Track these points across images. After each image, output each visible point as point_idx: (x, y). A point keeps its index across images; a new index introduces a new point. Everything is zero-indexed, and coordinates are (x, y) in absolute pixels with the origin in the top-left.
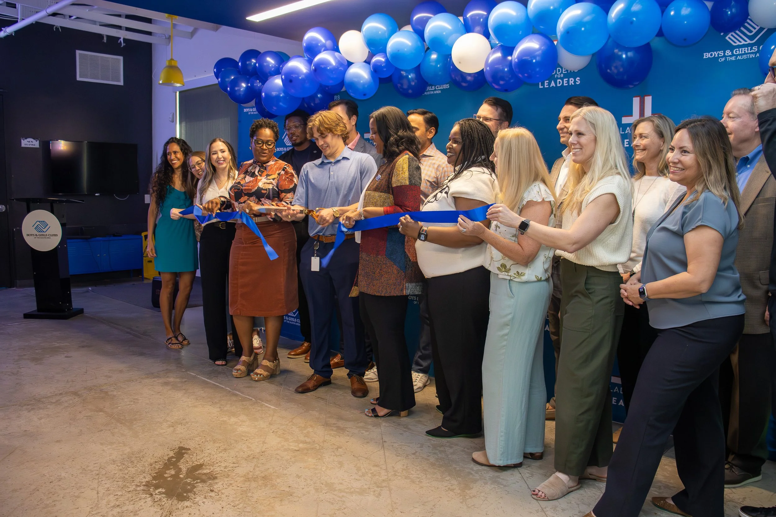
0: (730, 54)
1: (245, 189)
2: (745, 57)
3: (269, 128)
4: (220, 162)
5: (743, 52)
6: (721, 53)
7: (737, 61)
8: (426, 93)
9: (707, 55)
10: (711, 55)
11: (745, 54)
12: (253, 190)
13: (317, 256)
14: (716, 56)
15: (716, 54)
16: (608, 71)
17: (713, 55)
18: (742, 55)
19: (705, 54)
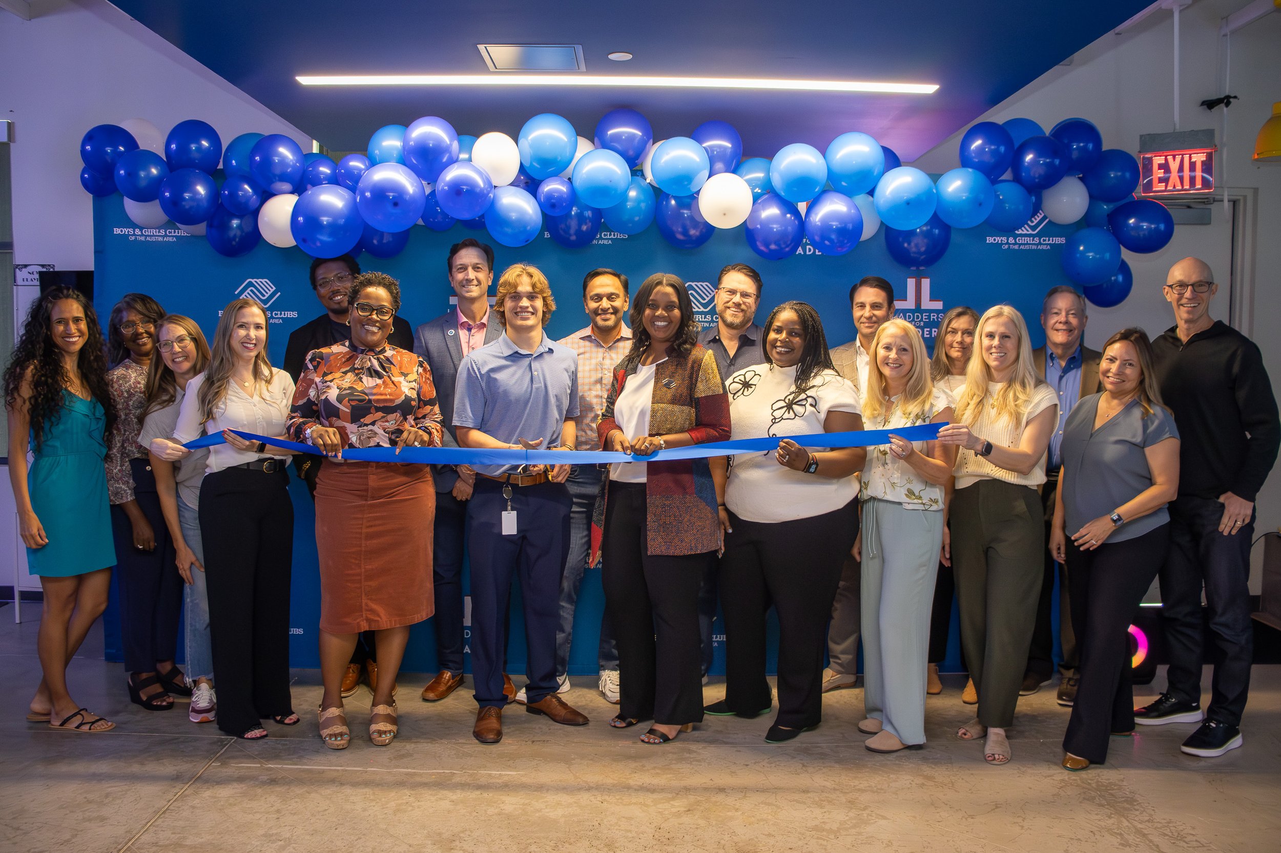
0: (1013, 242)
1: (378, 401)
2: (1027, 247)
3: (384, 287)
4: (249, 345)
5: (1026, 242)
6: (1004, 239)
7: (1019, 250)
8: (595, 242)
9: (990, 240)
10: (995, 240)
11: (1027, 244)
12: (398, 402)
13: (512, 510)
14: (1000, 242)
15: (1000, 240)
16: (906, 245)
17: (996, 241)
18: (1024, 244)
19: (988, 238)
